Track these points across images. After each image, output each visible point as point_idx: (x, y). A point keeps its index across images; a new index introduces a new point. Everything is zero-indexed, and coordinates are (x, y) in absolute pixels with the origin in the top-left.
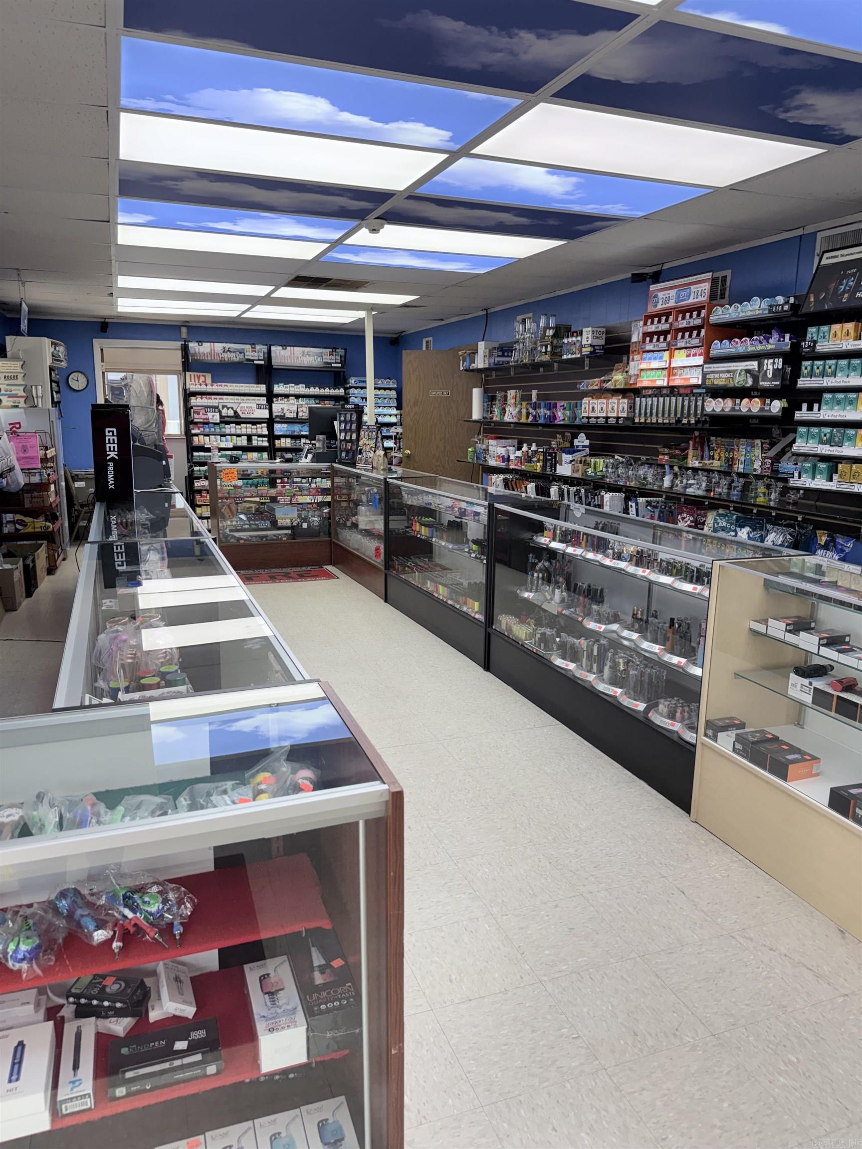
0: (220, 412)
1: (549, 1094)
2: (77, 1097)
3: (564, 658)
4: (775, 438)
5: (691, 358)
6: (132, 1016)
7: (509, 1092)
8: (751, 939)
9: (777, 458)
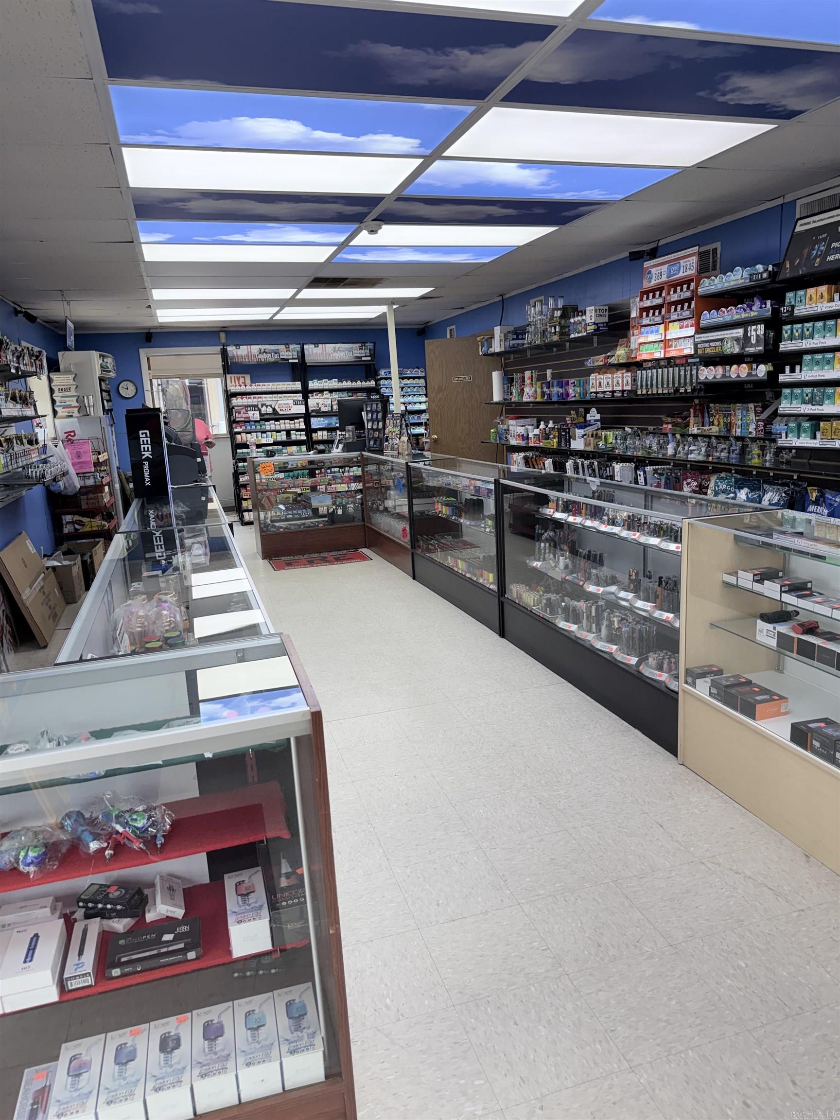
0: (260, 410)
1: (515, 995)
2: (79, 976)
3: (567, 621)
4: (768, 401)
5: (684, 329)
6: (131, 917)
7: (479, 994)
8: (719, 864)
9: (770, 420)
